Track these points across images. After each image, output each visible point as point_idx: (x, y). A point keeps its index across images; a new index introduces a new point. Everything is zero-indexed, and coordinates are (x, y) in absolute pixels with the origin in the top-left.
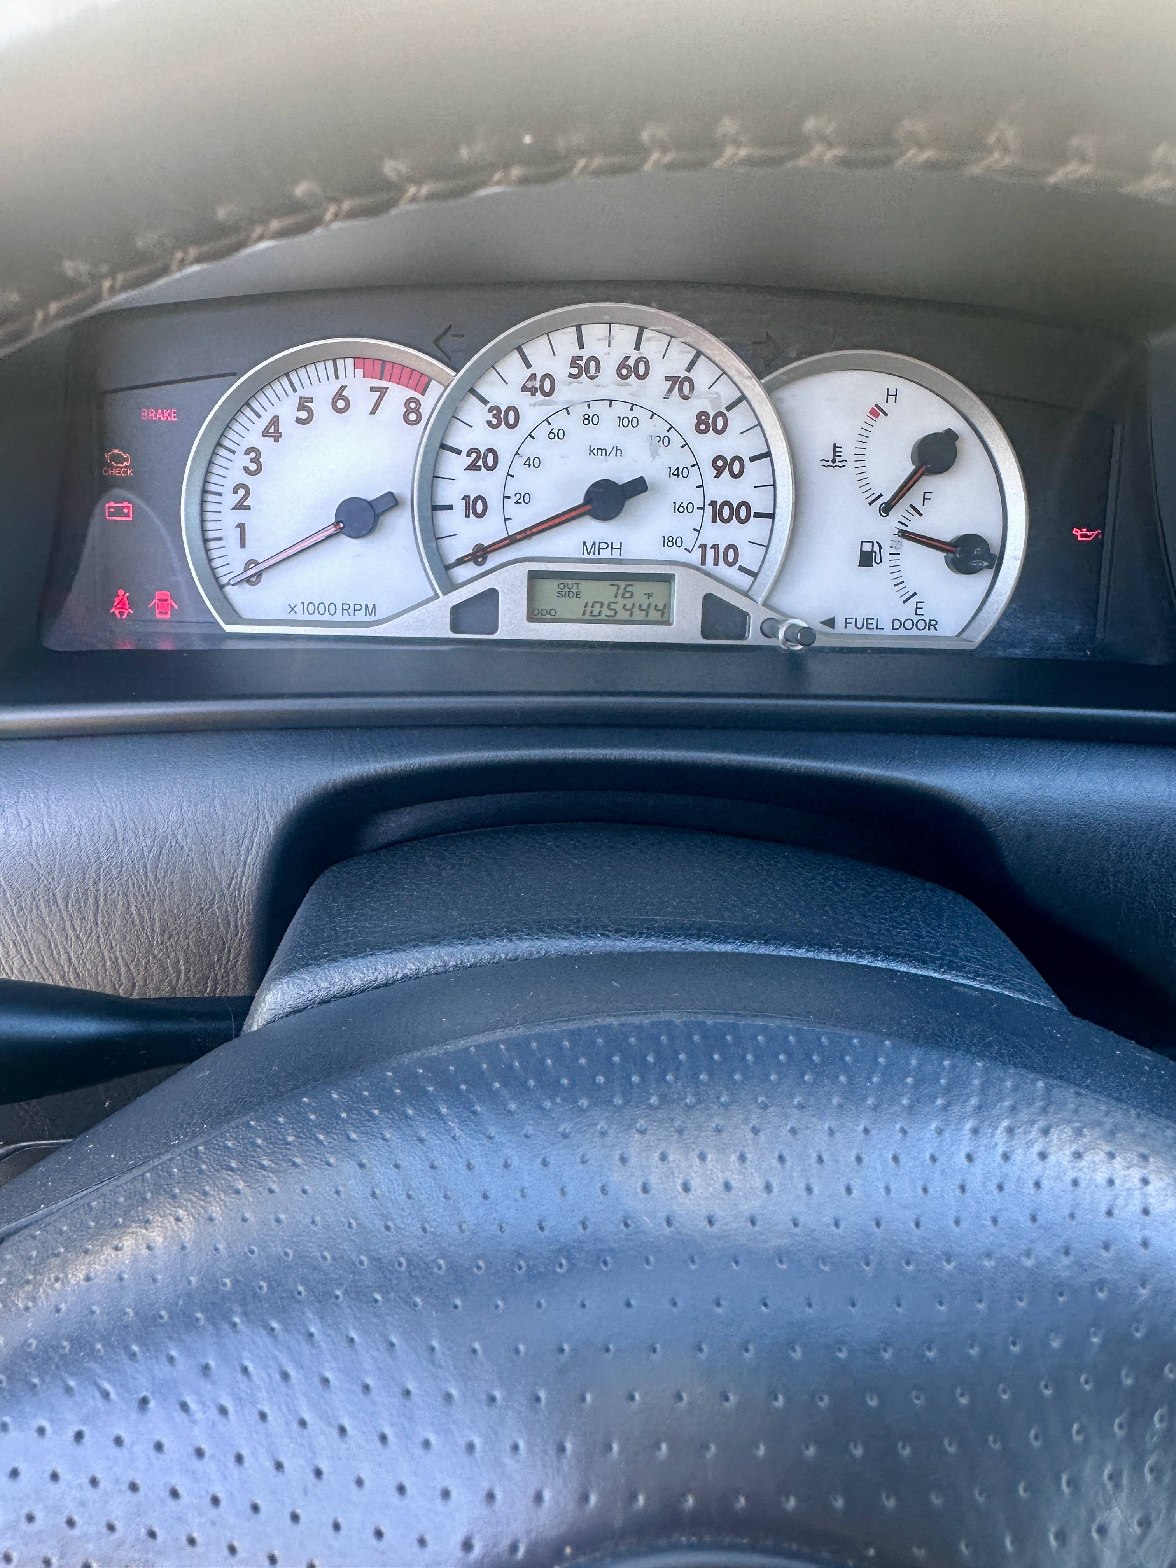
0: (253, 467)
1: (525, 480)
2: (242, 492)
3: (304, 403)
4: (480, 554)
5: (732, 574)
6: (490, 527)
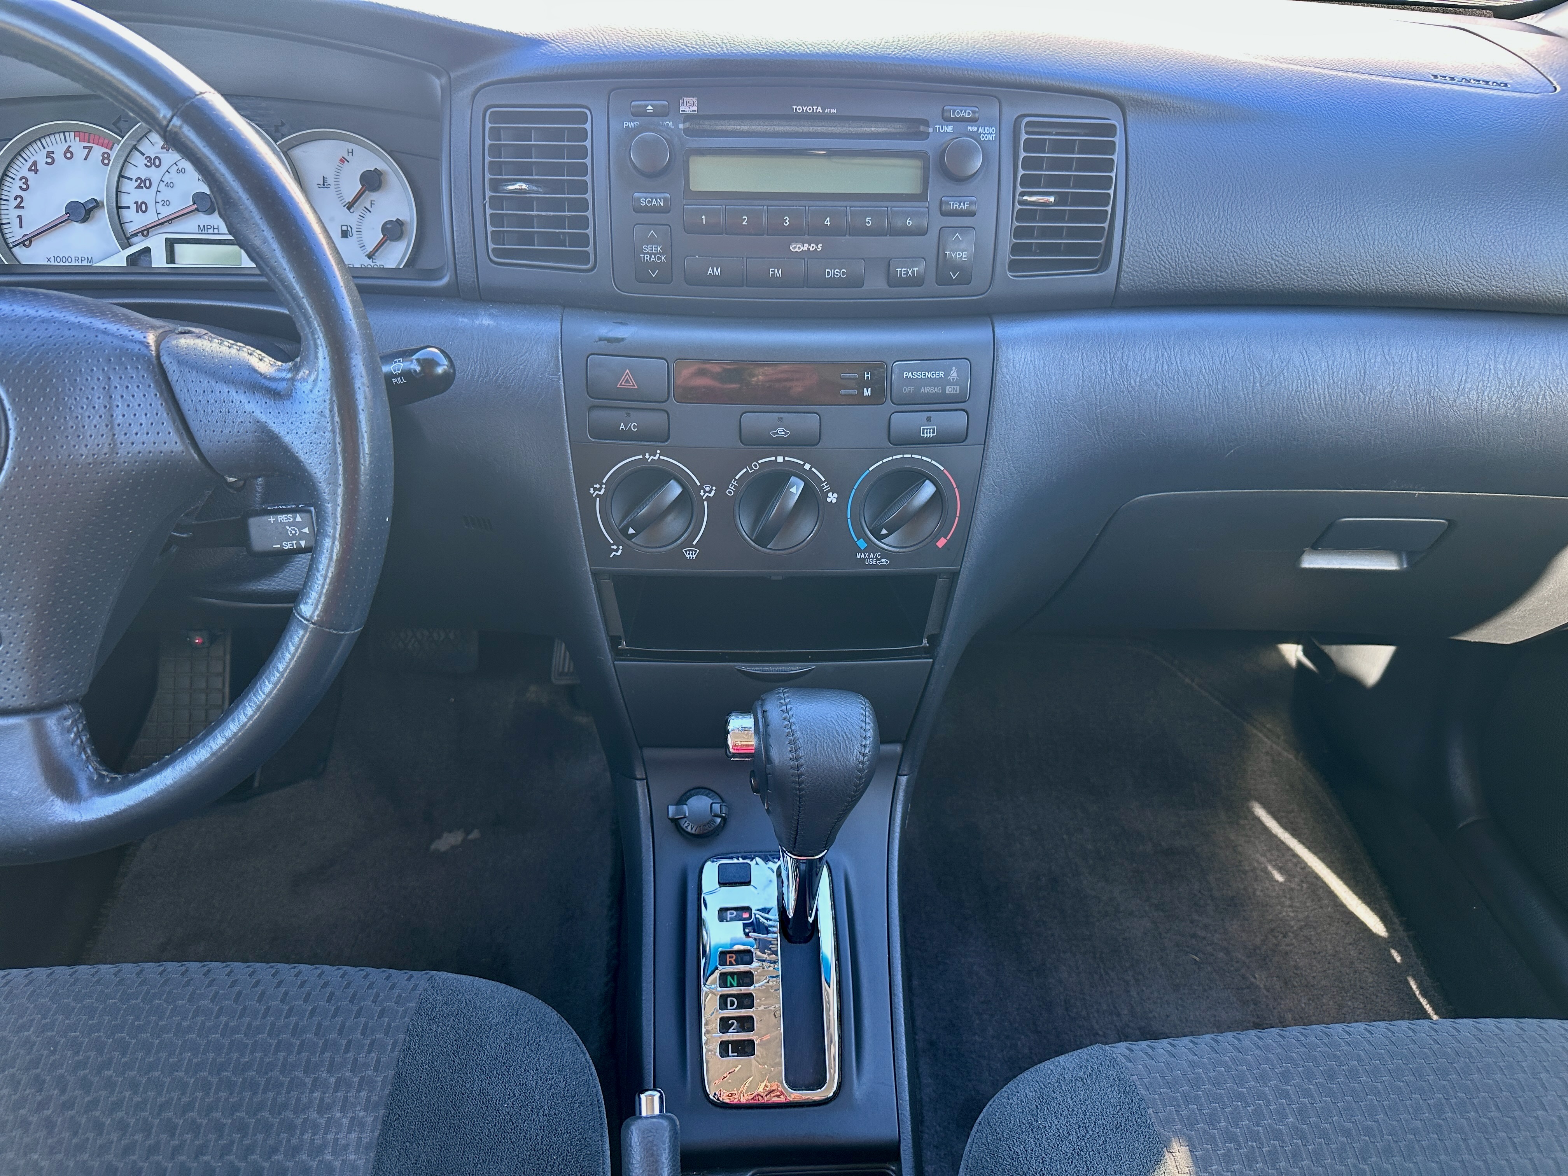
0: (24, 187)
1: (166, 194)
2: (19, 200)
3: (49, 154)
4: (145, 232)
6: (150, 218)
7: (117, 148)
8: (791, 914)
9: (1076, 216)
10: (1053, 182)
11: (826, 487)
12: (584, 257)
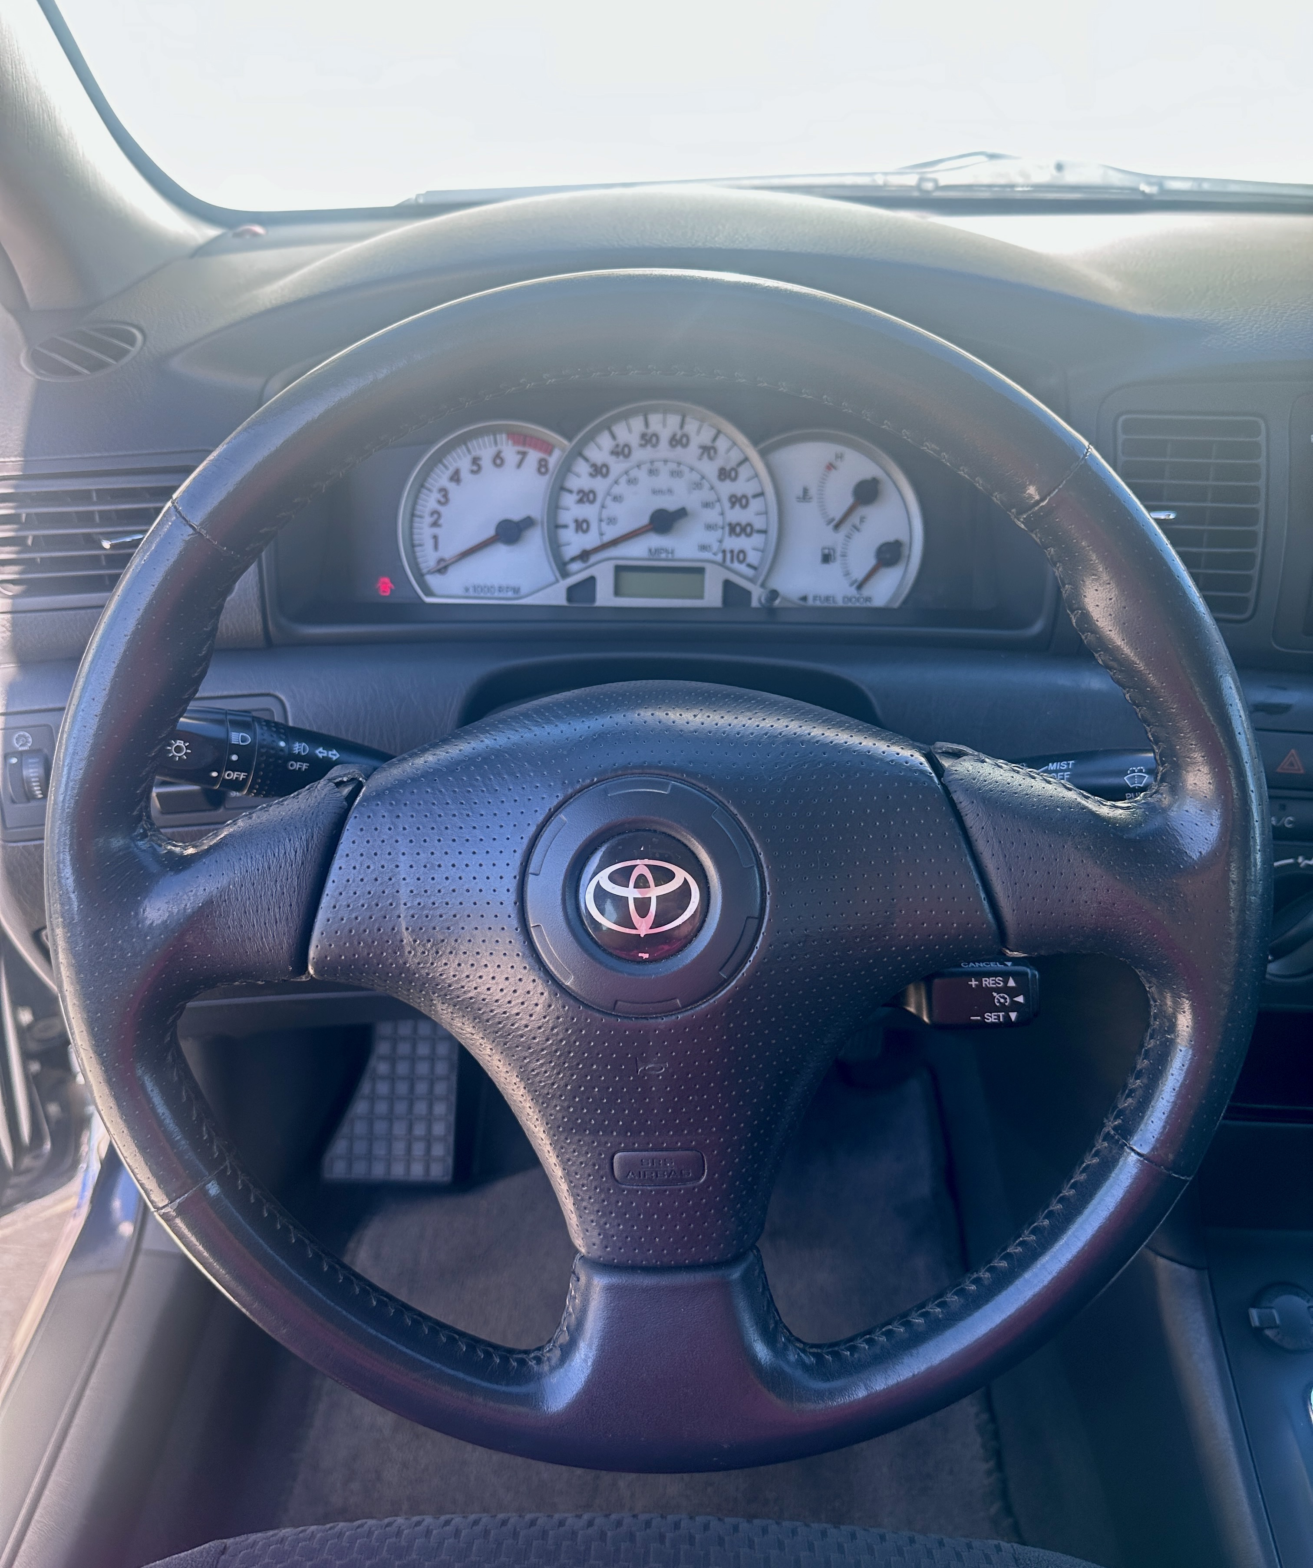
0: (443, 500)
1: (614, 509)
2: (436, 516)
3: (476, 461)
4: (584, 556)
5: (742, 568)
6: (590, 540)
7: (557, 452)
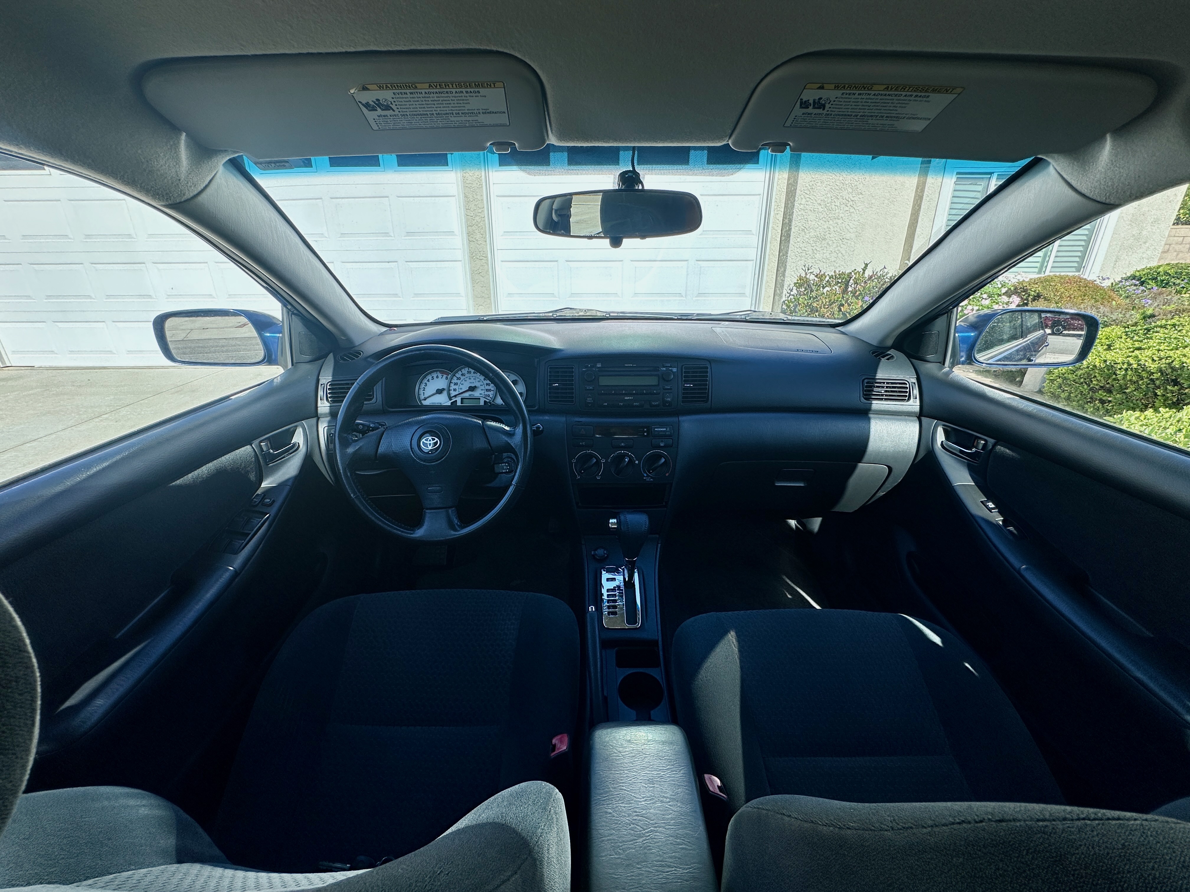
0: (426, 385)
1: (461, 386)
2: (424, 388)
3: (433, 377)
4: (455, 396)
5: (489, 398)
6: (457, 393)
7: (450, 375)
8: (627, 579)
9: (699, 389)
10: (692, 381)
11: (635, 459)
12: (572, 401)
